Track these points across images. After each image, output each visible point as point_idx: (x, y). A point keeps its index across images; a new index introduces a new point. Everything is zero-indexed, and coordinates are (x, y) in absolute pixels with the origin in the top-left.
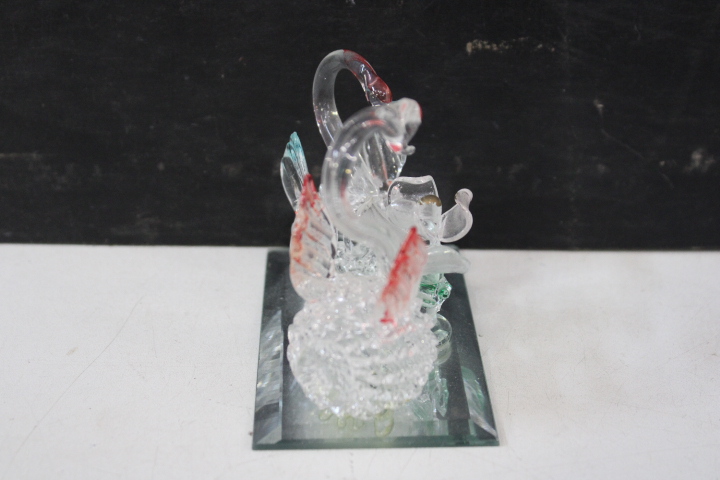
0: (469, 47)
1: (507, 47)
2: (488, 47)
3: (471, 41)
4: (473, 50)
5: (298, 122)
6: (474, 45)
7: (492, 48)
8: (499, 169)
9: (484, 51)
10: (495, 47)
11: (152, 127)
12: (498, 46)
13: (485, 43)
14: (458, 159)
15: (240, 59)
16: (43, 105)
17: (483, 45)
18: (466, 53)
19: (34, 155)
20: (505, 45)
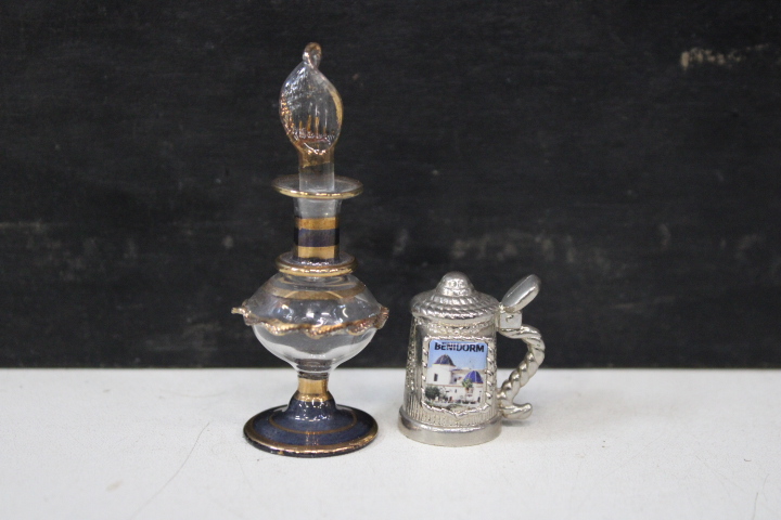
0: (685, 59)
1: (738, 59)
2: (712, 59)
3: (688, 50)
4: (690, 63)
5: (435, 172)
6: (693, 55)
7: (717, 60)
8: (723, 243)
9: (706, 63)
10: (721, 60)
11: (219, 181)
12: (725, 57)
13: (708, 52)
14: (664, 229)
15: (356, 77)
16: (57, 147)
17: (705, 56)
18: (680, 68)
19: (38, 226)
20: (736, 55)
